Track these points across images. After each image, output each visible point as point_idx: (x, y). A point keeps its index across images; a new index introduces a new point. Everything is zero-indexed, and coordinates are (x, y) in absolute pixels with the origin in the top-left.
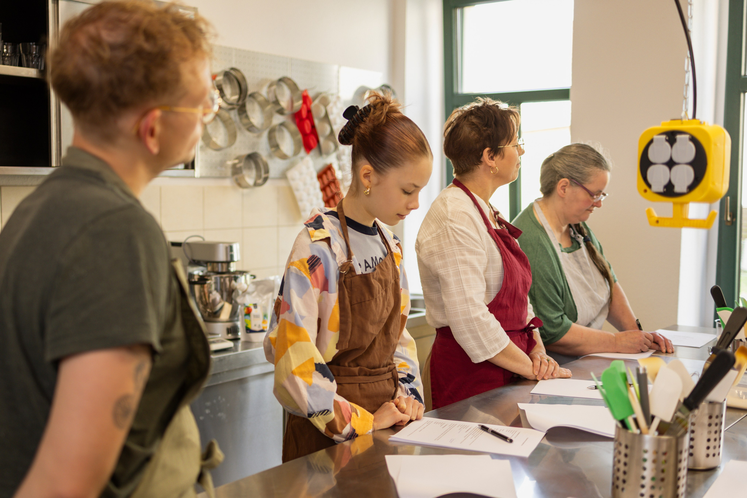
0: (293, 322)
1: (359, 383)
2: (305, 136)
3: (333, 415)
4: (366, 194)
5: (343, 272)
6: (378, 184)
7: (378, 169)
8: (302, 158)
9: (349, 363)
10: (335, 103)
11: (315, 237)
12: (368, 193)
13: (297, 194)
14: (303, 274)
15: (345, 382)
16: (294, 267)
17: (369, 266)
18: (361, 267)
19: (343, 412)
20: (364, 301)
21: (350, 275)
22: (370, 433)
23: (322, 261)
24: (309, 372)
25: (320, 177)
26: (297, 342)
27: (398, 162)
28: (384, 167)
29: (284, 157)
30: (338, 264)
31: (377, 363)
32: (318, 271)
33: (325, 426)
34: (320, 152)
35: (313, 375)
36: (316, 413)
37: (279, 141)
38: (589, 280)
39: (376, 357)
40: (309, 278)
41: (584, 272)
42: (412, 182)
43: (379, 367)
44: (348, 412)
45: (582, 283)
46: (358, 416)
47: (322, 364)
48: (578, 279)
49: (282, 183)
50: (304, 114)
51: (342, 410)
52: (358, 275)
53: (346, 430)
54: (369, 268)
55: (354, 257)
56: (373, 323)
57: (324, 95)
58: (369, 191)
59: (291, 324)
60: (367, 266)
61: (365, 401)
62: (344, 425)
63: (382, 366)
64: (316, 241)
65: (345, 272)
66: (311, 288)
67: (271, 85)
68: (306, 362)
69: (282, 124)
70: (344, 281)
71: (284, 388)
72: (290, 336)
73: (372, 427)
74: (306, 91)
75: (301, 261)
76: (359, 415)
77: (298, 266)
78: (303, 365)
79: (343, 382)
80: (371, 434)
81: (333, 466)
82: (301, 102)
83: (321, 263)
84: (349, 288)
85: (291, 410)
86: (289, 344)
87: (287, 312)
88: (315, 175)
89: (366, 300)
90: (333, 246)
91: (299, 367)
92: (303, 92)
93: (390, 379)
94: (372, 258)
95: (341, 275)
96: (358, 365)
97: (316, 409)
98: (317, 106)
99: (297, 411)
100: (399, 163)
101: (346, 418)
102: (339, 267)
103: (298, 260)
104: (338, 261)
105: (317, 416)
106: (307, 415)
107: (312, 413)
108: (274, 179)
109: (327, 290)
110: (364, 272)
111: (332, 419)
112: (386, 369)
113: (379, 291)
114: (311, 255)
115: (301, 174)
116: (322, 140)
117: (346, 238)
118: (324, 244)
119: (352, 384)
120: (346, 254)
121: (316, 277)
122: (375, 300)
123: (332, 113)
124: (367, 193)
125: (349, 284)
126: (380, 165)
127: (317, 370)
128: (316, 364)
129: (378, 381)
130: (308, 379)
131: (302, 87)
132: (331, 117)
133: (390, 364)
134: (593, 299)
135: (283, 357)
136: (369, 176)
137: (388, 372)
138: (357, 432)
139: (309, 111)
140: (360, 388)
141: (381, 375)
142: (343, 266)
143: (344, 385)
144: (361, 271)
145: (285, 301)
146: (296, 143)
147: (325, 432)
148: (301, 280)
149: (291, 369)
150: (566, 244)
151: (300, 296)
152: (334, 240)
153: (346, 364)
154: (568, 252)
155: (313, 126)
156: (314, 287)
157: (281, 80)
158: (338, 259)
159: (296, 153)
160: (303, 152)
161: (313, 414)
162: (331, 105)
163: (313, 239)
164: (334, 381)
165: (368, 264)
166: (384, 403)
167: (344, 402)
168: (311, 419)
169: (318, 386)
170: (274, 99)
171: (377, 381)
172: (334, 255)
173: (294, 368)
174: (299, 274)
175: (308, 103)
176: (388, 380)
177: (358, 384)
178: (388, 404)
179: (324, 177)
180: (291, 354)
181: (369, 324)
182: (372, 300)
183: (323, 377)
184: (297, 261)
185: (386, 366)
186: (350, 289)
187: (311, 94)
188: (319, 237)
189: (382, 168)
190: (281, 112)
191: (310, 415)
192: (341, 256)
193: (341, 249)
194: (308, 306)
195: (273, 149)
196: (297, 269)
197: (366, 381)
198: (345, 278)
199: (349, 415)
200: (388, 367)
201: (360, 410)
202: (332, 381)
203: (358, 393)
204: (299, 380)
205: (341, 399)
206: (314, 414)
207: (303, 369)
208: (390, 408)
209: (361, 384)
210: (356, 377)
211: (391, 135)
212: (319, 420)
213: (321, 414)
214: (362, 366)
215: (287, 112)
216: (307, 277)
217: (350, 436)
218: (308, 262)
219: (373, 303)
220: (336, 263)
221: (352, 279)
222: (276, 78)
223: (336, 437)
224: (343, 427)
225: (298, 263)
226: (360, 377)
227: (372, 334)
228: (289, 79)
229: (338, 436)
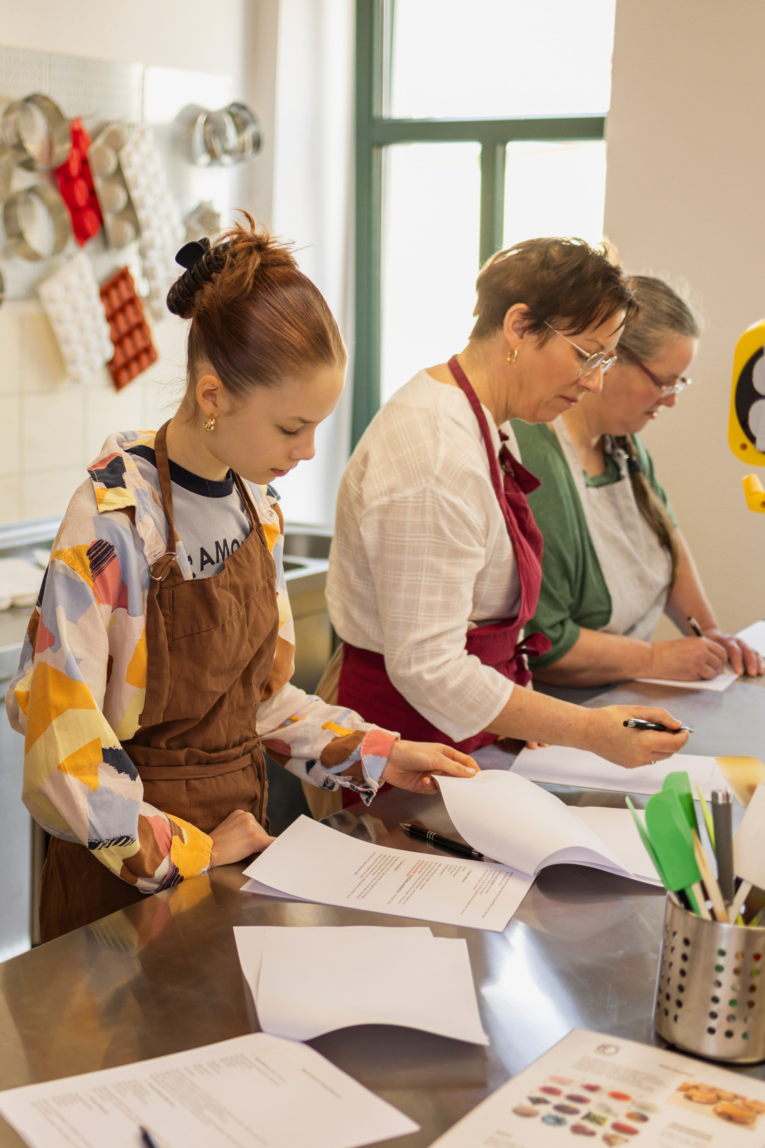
0: (62, 669)
1: (187, 780)
2: (76, 211)
3: (137, 846)
4: (208, 430)
5: (157, 579)
6: (231, 413)
7: (231, 384)
8: (70, 257)
9: (167, 743)
10: (136, 144)
11: (106, 503)
12: (212, 428)
13: (60, 330)
14: (78, 577)
15: (160, 778)
16: (62, 562)
17: (210, 560)
18: (191, 564)
19: (156, 837)
20: (198, 633)
21: (171, 582)
22: (204, 872)
23: (116, 551)
24: (91, 765)
25: (105, 294)
26: (70, 710)
27: (269, 377)
28: (242, 381)
29: (33, 257)
30: (148, 559)
31: (223, 740)
32: (109, 571)
33: (122, 864)
34: (106, 243)
35: (100, 770)
36: (105, 842)
37: (23, 224)
38: (634, 543)
39: (222, 729)
40: (91, 586)
41: (626, 527)
42: (296, 414)
43: (226, 748)
44: (164, 836)
45: (623, 550)
46: (184, 842)
47: (117, 750)
48: (614, 541)
49: (30, 309)
50: (75, 168)
51: (155, 833)
52: (188, 581)
53: (163, 870)
54: (209, 564)
55: (179, 544)
56: (217, 673)
57: (114, 127)
58: (214, 425)
59: (57, 674)
60: (205, 559)
61: (197, 813)
62: (158, 860)
63: (231, 745)
64: (106, 512)
65: (160, 578)
66: (95, 604)
67: (9, 111)
68: (85, 747)
69: (32, 190)
70: (159, 596)
71: (43, 795)
72: (56, 697)
73: (209, 862)
74: (78, 120)
75: (76, 552)
76: (186, 841)
77: (71, 561)
78: (81, 752)
79: (157, 779)
80: (207, 875)
81: (135, 938)
82: (68, 146)
83: (115, 556)
84: (170, 607)
85: (58, 831)
86: (53, 714)
87: (48, 650)
88: (94, 291)
89: (202, 630)
90: (138, 524)
91: (72, 757)
92: (73, 122)
93: (247, 767)
94: (217, 543)
95: (152, 584)
96: (185, 746)
97: (105, 836)
98: (100, 151)
99: (67, 834)
100: (272, 379)
101: (162, 848)
102: (149, 567)
103: (70, 547)
104: (147, 553)
105: (108, 847)
106: (87, 845)
107: (97, 842)
108: (16, 299)
109: (126, 606)
110: (200, 576)
111: (136, 852)
112: (239, 750)
113: (230, 610)
114: (95, 539)
115: (67, 289)
116: (109, 219)
117: (167, 505)
118: (123, 519)
119: (172, 782)
120: (165, 537)
121: (104, 583)
122: (220, 628)
123: (130, 165)
124: (210, 428)
125: (169, 599)
126: (235, 378)
127: (105, 760)
128: (104, 750)
129: (224, 774)
130: (90, 779)
131: (69, 112)
132: (128, 173)
133: (247, 739)
134: (642, 579)
135: (42, 736)
136: (215, 395)
137: (243, 755)
138: (181, 873)
139: (84, 162)
140: (190, 789)
141: (230, 761)
142: (156, 567)
143: (157, 782)
144: (192, 571)
145: (46, 626)
146: (58, 228)
147: (120, 876)
148: (74, 586)
149: (57, 760)
150: (595, 469)
151: (73, 618)
152: (143, 511)
153: (163, 744)
154: (598, 486)
155: (92, 192)
156: (99, 602)
157: (29, 100)
158: (148, 548)
159: (58, 248)
160: (71, 245)
161: (99, 843)
162: (128, 148)
163: (102, 508)
164: (138, 778)
165: (207, 555)
166: (233, 811)
167: (157, 817)
168: (95, 852)
169: (109, 792)
170: (14, 141)
171: (221, 774)
172: (139, 543)
173: (62, 758)
174: (72, 576)
175: (82, 145)
176: (243, 769)
177: (185, 781)
178: (242, 814)
179: (114, 294)
180: (57, 733)
181: (208, 674)
182: (214, 630)
183: (117, 772)
184: (69, 550)
185: (240, 744)
186: (171, 609)
187: (88, 126)
188: (113, 504)
189: (238, 384)
190: (28, 165)
191: (94, 845)
192: (153, 543)
193: (155, 528)
194: (87, 638)
195: (13, 241)
196: (68, 567)
197: (200, 774)
198: (161, 587)
199: (168, 841)
200: (244, 744)
201: (187, 828)
202: (133, 778)
203: (184, 798)
204: (72, 781)
205: (150, 811)
206: (101, 844)
207: (82, 761)
208: (244, 822)
209: (190, 781)
210: (180, 768)
211: (258, 321)
212: (111, 854)
213: (114, 844)
214: (192, 748)
215: (41, 165)
216: (86, 583)
217: (168, 880)
218: (88, 553)
219: (217, 635)
220: (142, 556)
221: (174, 589)
222: (19, 94)
223: (141, 883)
224: (156, 865)
225: (70, 553)
226: (190, 768)
227: (215, 693)
228: (46, 98)
229: (145, 880)
